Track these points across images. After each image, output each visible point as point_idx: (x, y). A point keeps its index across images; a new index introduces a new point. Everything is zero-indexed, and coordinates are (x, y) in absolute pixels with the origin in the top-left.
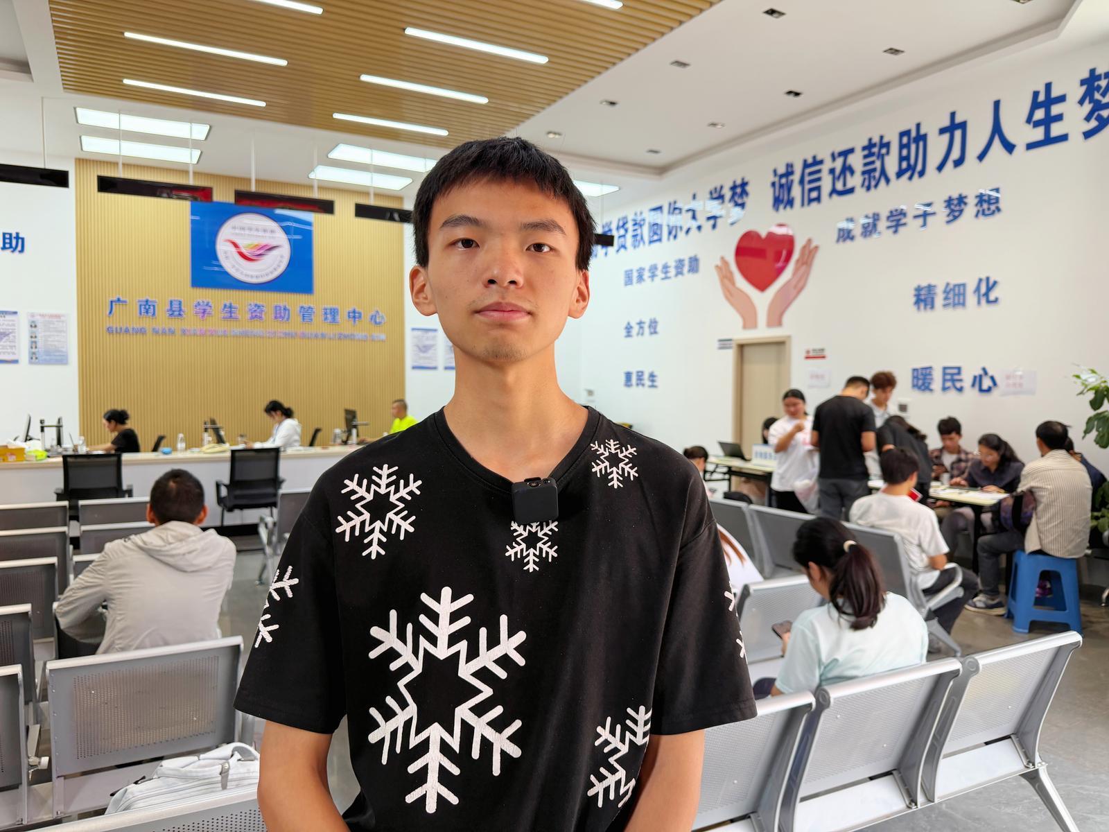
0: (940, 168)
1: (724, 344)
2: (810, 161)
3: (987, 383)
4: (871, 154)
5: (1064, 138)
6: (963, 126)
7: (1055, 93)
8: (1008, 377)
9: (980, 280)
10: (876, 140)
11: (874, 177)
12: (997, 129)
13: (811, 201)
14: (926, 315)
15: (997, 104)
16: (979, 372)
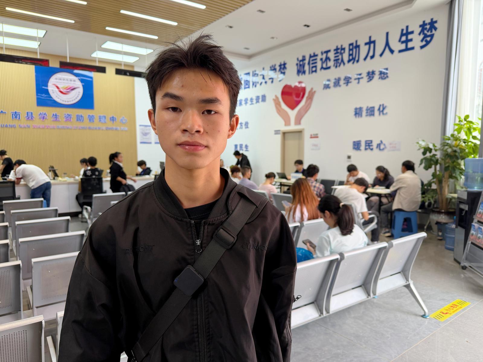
0: (365, 59)
1: (277, 132)
2: (312, 55)
3: (382, 147)
4: (337, 53)
5: (412, 48)
6: (374, 42)
7: (410, 30)
8: (390, 144)
9: (380, 105)
10: (339, 47)
11: (338, 62)
12: (387, 44)
13: (313, 72)
14: (359, 120)
15: (387, 34)
16: (379, 142)
